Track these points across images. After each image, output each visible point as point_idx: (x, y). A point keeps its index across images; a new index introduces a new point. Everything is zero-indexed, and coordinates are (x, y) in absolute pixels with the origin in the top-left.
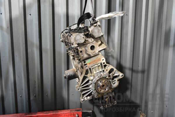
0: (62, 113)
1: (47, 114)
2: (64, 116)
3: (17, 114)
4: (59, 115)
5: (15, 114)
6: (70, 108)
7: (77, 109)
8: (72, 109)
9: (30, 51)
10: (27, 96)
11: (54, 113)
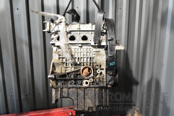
0: (55, 111)
1: (40, 113)
2: (58, 114)
3: (8, 115)
4: (52, 114)
5: (6, 115)
6: (63, 106)
7: (71, 107)
8: (64, 107)
9: (19, 48)
10: (18, 95)
11: (47, 112)
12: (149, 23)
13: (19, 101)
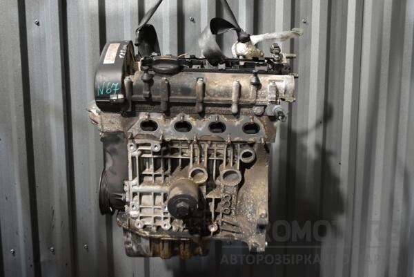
9: (38, 125)
10: (31, 251)
12: (383, 58)
13: (33, 266)
